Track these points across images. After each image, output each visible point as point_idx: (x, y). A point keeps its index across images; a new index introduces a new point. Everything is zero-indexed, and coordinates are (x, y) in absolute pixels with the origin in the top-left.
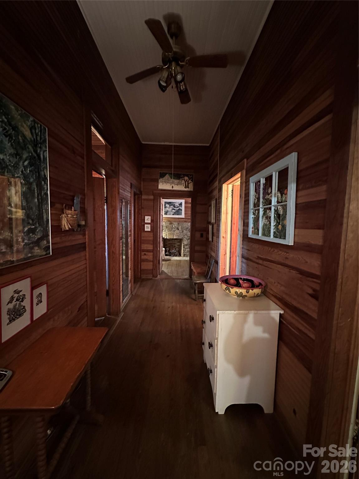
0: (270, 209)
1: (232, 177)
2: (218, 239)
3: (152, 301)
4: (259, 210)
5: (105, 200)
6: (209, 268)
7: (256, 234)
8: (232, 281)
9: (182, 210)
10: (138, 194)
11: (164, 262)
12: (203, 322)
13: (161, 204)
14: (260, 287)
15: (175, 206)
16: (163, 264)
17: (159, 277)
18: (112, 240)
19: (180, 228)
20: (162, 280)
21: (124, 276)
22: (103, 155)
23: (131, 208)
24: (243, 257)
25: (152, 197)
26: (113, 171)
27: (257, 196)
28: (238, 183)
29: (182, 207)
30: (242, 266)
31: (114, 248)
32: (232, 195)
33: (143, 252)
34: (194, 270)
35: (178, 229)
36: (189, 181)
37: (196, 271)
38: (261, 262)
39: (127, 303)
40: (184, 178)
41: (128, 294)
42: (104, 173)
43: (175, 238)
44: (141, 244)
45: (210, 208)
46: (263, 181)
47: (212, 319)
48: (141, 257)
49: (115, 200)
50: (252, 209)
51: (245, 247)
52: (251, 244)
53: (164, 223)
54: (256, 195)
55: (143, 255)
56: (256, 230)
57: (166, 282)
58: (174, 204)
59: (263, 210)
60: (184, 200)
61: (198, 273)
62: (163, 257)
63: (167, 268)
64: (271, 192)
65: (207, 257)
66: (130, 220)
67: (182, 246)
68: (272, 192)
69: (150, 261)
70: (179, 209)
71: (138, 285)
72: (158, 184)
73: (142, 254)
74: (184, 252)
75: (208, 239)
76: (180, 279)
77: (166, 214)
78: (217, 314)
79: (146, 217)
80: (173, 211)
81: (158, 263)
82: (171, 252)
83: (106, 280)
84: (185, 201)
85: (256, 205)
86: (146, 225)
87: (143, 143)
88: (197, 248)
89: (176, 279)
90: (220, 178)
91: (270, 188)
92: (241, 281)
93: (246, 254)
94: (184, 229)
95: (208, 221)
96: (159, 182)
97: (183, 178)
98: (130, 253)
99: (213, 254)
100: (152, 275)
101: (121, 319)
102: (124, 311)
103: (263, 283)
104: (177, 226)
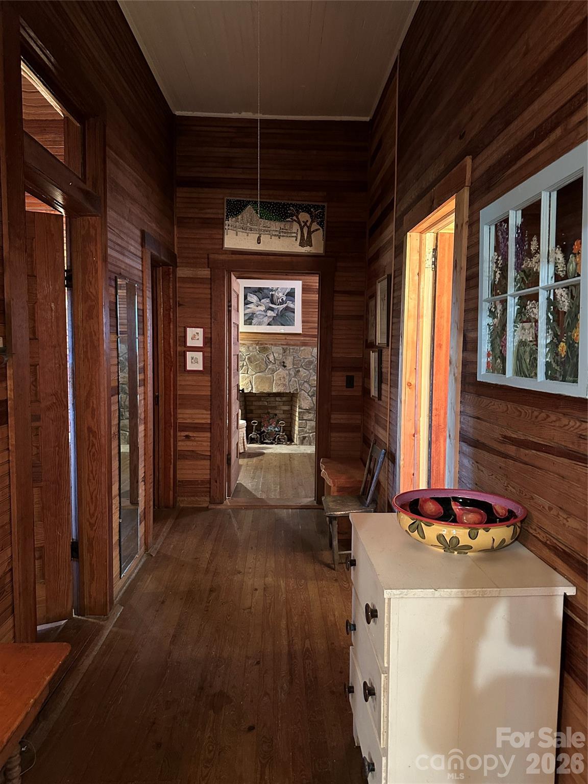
0: (535, 297)
1: (431, 210)
2: (393, 390)
3: (207, 571)
4: (504, 302)
5: (66, 278)
6: (371, 472)
7: (498, 373)
8: (431, 507)
9: (294, 312)
10: (165, 264)
11: (241, 461)
12: (351, 627)
13: (233, 292)
14: (512, 521)
15: (275, 299)
16: (240, 466)
17: (228, 501)
18: (89, 394)
19: (289, 362)
20: (237, 509)
21: (126, 502)
22: (58, 150)
23: (143, 304)
24: (464, 438)
25: (205, 273)
26: (86, 193)
27: (500, 262)
28: (449, 228)
29: (293, 301)
30: (461, 465)
31: (93, 418)
32: (434, 263)
33: (180, 431)
34: (329, 481)
35: (285, 366)
36: (311, 224)
37: (334, 482)
38: (511, 450)
39: (133, 580)
40: (297, 217)
41: (136, 553)
42: (60, 198)
43: (274, 391)
44: (175, 409)
45: (372, 303)
46: (515, 219)
47: (372, 614)
48: (175, 446)
49: (93, 282)
50: (486, 301)
51: (469, 410)
52: (486, 401)
53: (243, 349)
54: (498, 260)
55: (182, 441)
56: (499, 361)
57: (248, 516)
58: (272, 295)
59: (516, 301)
60: (300, 282)
61: (341, 490)
62: (241, 446)
63: (253, 478)
64: (538, 251)
65: (366, 441)
66: (142, 337)
67: (297, 415)
68: (539, 248)
69: (203, 457)
70: (287, 309)
71: (166, 529)
72: (223, 235)
73: (179, 438)
74: (302, 431)
75: (366, 391)
76: (287, 507)
77: (249, 321)
78: (386, 601)
79: (190, 332)
80: (270, 313)
81: (225, 461)
82: (264, 432)
83: (69, 514)
84: (303, 285)
85: (499, 288)
86: (189, 355)
87: (178, 113)
88: (337, 418)
89: (276, 507)
90: (399, 213)
91: (535, 238)
92: (456, 508)
93: (471, 430)
94: (302, 366)
95: (367, 340)
96: (226, 227)
97: (295, 218)
98: (141, 434)
99: (382, 434)
100: (207, 499)
101: (113, 627)
102: (123, 602)
103: (519, 511)
104: (281, 356)
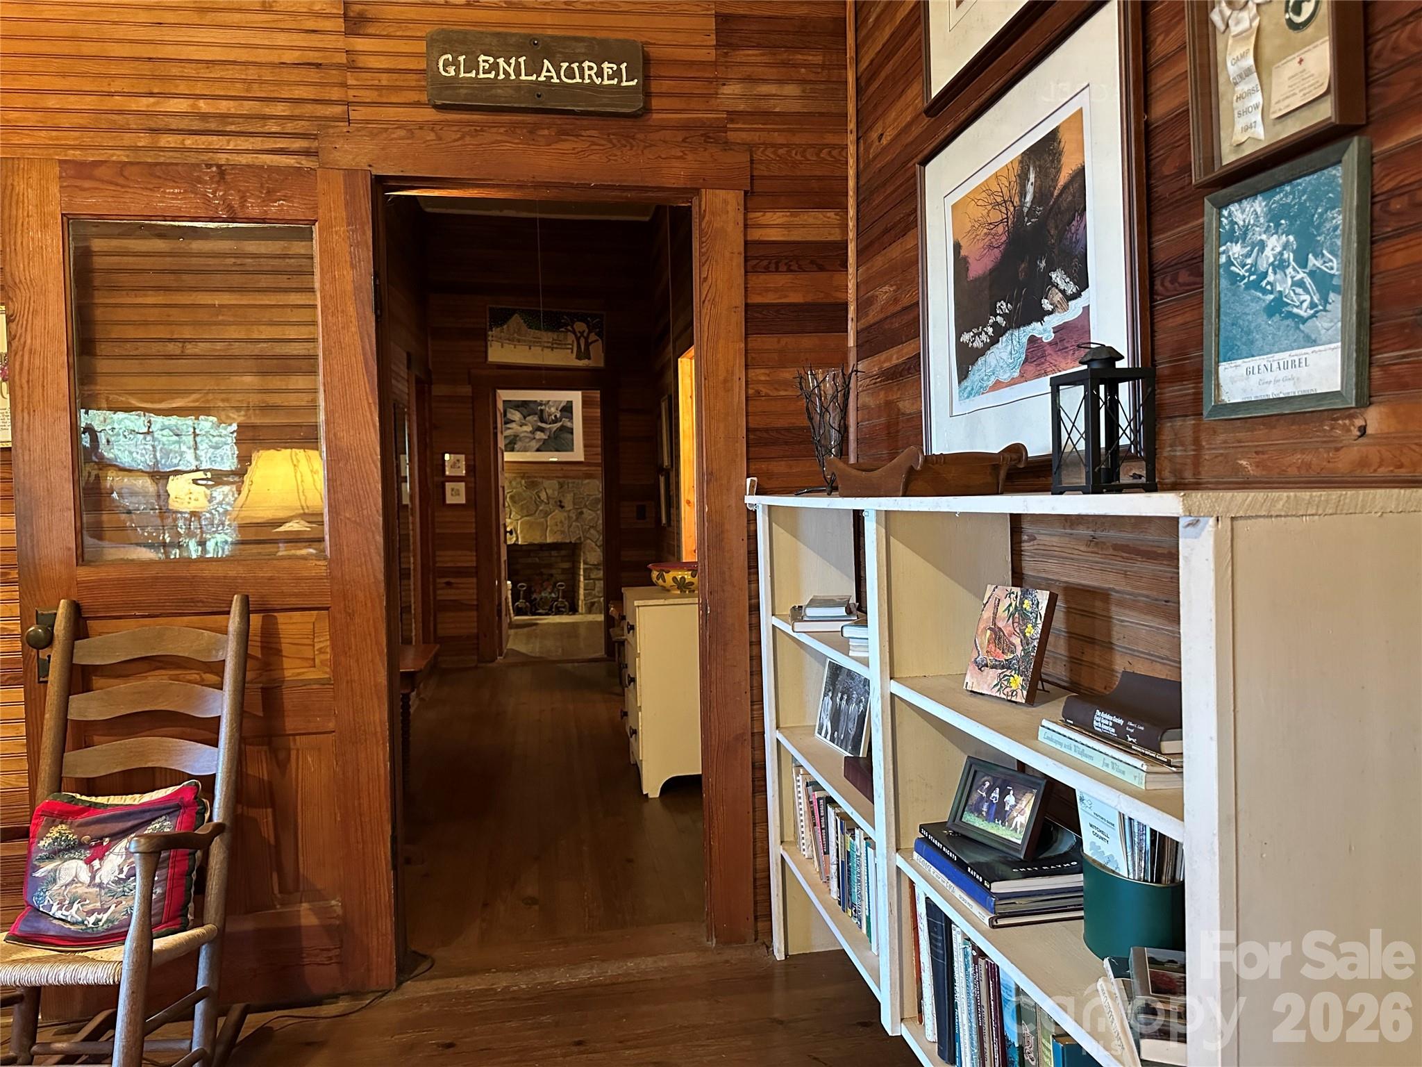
9: (572, 433)
10: (421, 382)
13: (497, 409)
15: (545, 415)
17: (500, 661)
19: (568, 501)
20: (511, 666)
23: (411, 428)
25: (466, 390)
29: (571, 419)
33: (440, 577)
35: (562, 507)
36: (588, 334)
40: (572, 327)
43: (549, 540)
44: (433, 550)
48: (434, 593)
57: (526, 669)
58: (542, 411)
60: (580, 394)
63: (528, 644)
67: (582, 573)
69: (469, 607)
70: (563, 428)
72: (487, 347)
73: (438, 584)
74: (589, 594)
75: (659, 521)
76: (574, 661)
77: (510, 447)
79: (447, 455)
80: (539, 435)
81: (495, 612)
82: (535, 599)
84: (583, 397)
86: (449, 486)
87: (429, 210)
88: (628, 555)
89: (560, 662)
95: (657, 463)
96: (490, 338)
97: (569, 328)
100: (475, 657)
104: (556, 493)
